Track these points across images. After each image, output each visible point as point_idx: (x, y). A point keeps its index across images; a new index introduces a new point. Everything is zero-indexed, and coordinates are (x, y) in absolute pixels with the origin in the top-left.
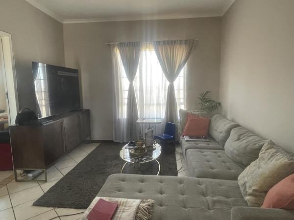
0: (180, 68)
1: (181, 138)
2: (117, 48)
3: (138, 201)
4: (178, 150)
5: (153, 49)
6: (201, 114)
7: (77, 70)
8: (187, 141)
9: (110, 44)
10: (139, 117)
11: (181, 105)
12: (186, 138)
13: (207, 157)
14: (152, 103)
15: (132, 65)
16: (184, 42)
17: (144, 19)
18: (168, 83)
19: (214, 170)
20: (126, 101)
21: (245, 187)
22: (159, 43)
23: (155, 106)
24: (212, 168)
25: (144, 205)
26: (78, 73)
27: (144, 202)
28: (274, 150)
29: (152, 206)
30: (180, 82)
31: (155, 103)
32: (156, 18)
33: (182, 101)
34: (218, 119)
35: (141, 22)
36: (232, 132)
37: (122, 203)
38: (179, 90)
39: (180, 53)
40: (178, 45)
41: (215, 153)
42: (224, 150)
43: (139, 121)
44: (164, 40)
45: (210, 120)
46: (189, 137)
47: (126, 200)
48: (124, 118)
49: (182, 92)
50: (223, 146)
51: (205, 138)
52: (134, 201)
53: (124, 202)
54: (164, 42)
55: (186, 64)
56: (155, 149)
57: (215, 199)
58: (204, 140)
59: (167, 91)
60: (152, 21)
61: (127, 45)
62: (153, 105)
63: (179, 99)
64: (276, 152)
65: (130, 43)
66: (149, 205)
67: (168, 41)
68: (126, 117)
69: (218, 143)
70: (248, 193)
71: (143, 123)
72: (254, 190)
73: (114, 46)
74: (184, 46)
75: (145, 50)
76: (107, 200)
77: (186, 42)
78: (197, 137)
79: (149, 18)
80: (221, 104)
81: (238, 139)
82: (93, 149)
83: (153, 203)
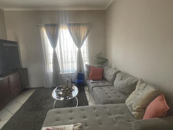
0: (84, 39)
1: (88, 81)
2: (44, 28)
3: (72, 126)
4: (86, 88)
5: (67, 28)
6: (98, 66)
7: (17, 42)
8: (92, 83)
9: (38, 25)
10: (61, 71)
11: (86, 62)
12: (91, 81)
13: (105, 91)
14: (68, 61)
15: (54, 39)
16: (85, 24)
17: (60, 9)
18: (77, 49)
19: (111, 98)
20: (52, 61)
21: (132, 107)
22: (70, 25)
23: (70, 63)
24: (110, 97)
25: (76, 127)
26: (17, 44)
27: (76, 126)
28: (145, 84)
29: (81, 127)
30: (84, 48)
31: (70, 61)
32: (67, 9)
33: (86, 59)
34: (107, 68)
35: (58, 11)
36: (117, 76)
37: (62, 128)
38: (84, 53)
39: (83, 31)
40: (82, 26)
41: (109, 88)
42: (114, 86)
43: (61, 73)
44: (74, 23)
45: (103, 69)
46: (93, 80)
47: (64, 126)
48: (50, 72)
49: (85, 54)
50: (113, 83)
51: (102, 80)
52: (70, 126)
53: (63, 128)
54: (73, 24)
55: (87, 37)
56: (74, 90)
57: (116, 116)
58: (101, 81)
59: (77, 54)
60: (65, 11)
61: (50, 25)
62: (69, 62)
63: (84, 58)
64: (146, 85)
65: (52, 24)
66: (79, 127)
67: (76, 24)
68: (52, 71)
69: (109, 82)
70: (134, 110)
71: (64, 74)
72: (137, 108)
73: (41, 26)
74: (85, 27)
75: (62, 29)
76: (51, 129)
77: (86, 24)
78: (98, 80)
79: (63, 9)
80: (108, 59)
81: (122, 79)
82: (32, 94)
83: (81, 125)
